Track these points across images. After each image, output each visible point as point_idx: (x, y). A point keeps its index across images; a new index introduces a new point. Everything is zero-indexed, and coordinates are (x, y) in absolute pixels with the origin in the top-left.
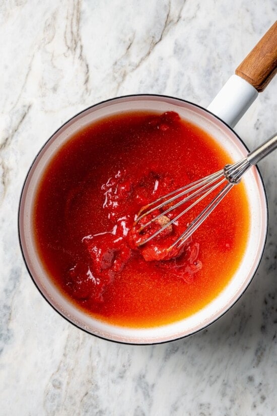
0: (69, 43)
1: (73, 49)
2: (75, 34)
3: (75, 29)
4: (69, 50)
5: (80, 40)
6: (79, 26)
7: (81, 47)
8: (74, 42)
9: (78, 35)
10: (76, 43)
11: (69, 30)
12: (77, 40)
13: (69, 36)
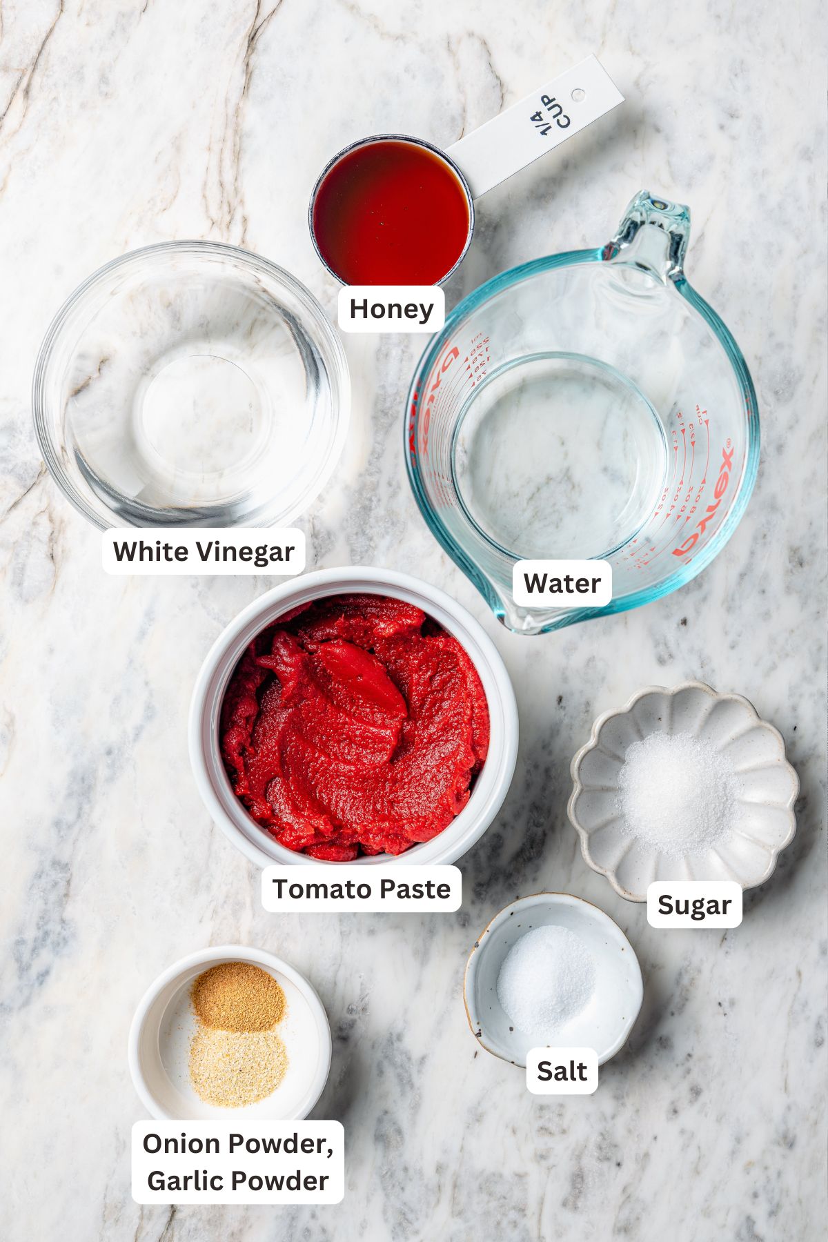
0: (214, 213)
1: (224, 226)
2: (229, 187)
3: (228, 177)
4: (215, 227)
5: (242, 202)
6: (238, 170)
7: (245, 220)
8: (226, 208)
9: (236, 191)
10: (231, 211)
11: (214, 179)
12: (235, 203)
13: (214, 193)
